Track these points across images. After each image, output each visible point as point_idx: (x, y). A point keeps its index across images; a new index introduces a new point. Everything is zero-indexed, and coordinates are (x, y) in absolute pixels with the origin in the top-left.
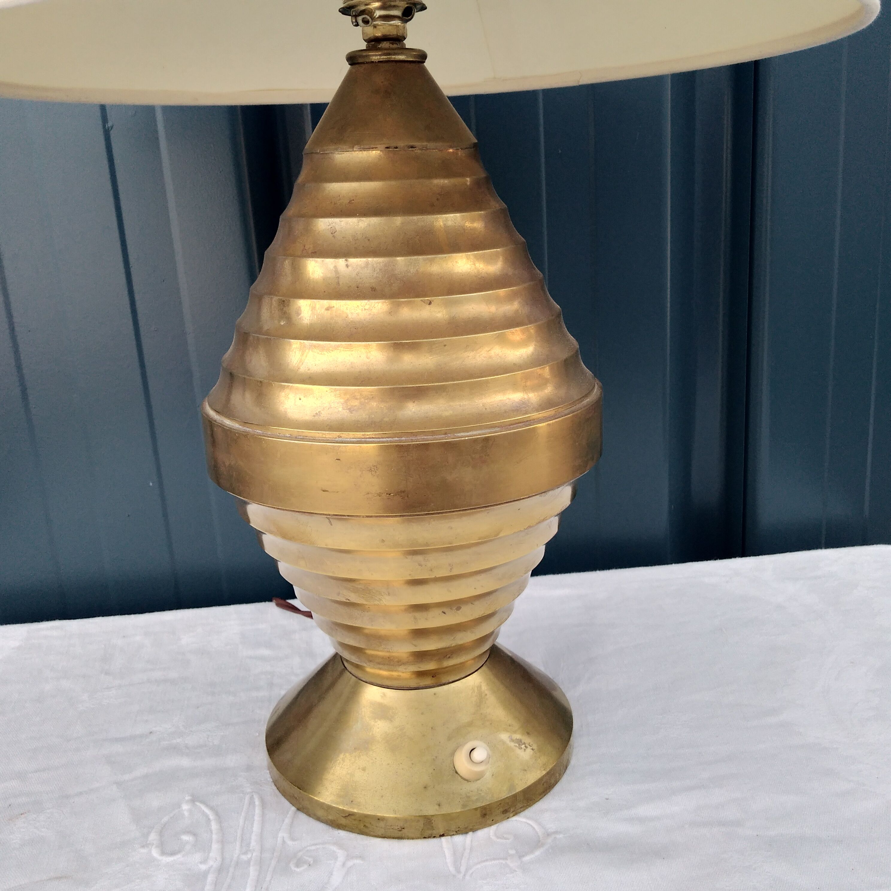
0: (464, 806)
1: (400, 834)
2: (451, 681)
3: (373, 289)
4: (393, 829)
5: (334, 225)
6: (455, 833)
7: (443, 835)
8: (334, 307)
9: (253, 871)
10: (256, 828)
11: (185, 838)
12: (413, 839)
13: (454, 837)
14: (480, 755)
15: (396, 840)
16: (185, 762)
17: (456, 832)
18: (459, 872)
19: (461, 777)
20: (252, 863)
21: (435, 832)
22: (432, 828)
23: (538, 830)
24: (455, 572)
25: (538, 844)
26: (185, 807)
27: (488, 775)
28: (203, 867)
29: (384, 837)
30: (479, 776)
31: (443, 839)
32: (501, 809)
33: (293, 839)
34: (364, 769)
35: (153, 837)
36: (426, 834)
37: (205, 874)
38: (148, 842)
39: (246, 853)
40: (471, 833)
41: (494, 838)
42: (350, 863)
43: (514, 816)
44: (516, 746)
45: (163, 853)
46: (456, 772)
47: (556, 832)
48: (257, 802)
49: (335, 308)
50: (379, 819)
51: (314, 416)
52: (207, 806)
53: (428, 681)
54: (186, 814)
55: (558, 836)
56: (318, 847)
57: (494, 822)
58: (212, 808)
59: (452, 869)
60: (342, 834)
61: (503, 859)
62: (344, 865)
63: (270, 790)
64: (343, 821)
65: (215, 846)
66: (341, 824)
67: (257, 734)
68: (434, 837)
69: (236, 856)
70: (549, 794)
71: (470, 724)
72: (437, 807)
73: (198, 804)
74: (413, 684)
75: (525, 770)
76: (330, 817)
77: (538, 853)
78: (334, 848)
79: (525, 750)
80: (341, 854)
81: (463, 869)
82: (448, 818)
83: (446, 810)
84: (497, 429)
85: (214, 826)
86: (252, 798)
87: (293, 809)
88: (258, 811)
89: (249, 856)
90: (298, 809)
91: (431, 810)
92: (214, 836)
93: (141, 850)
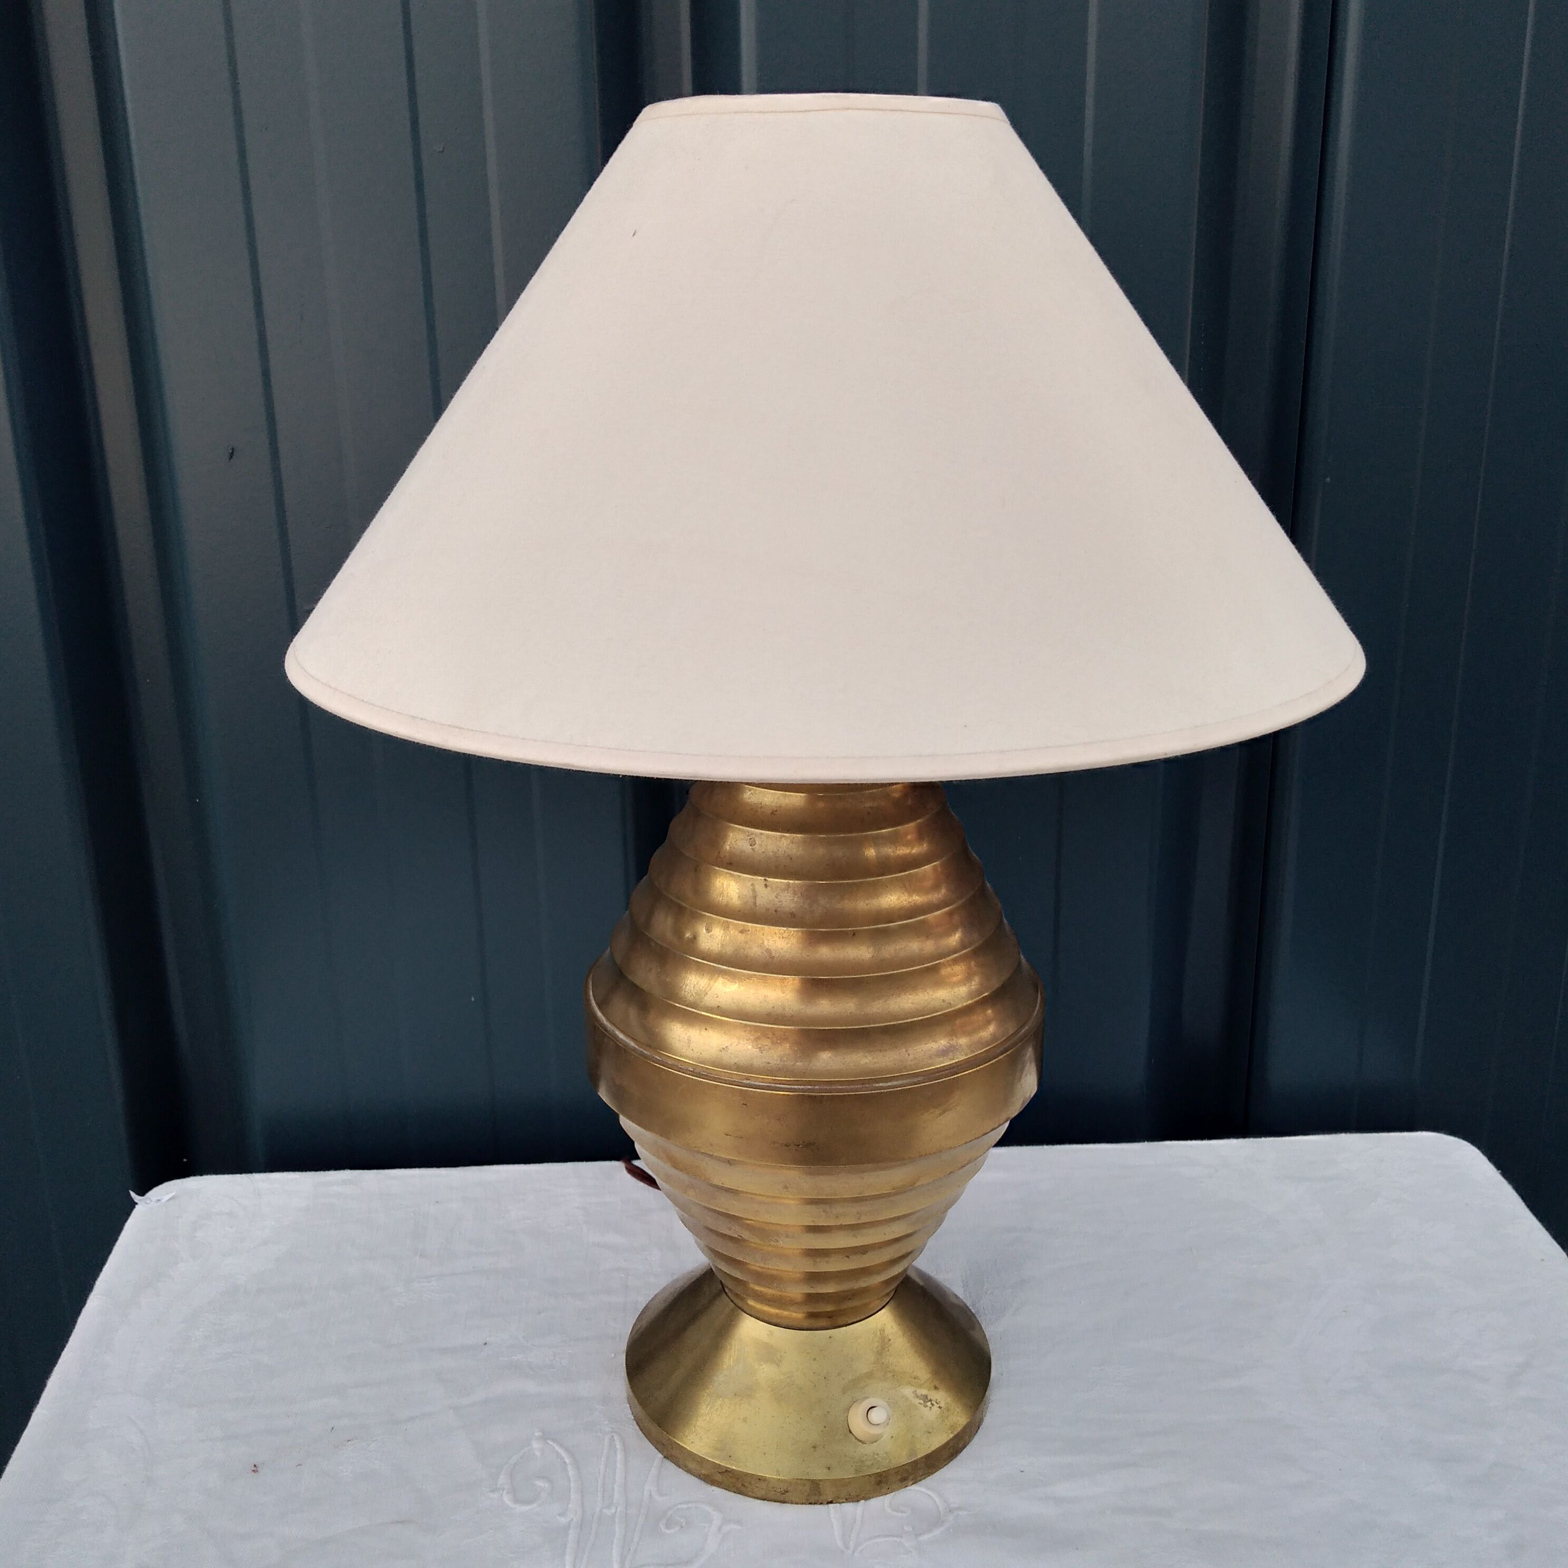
0: (857, 1471)
1: (781, 1498)
2: (849, 1322)
4: (775, 1491)
6: (845, 1500)
7: (831, 1502)
9: (618, 1530)
10: (619, 1476)
11: (540, 1483)
12: (797, 1503)
13: (843, 1504)
14: (877, 1416)
15: (778, 1503)
16: (531, 1387)
17: (846, 1499)
18: (848, 1548)
19: (856, 1438)
20: (617, 1520)
21: (822, 1498)
22: (820, 1494)
23: (939, 1504)
24: (864, 1219)
25: (937, 1521)
26: (536, 1445)
27: (886, 1436)
28: (563, 1520)
29: (764, 1500)
30: (875, 1440)
31: (831, 1505)
32: (899, 1477)
33: (661, 1495)
34: (745, 1420)
35: (503, 1480)
36: (812, 1500)
37: (567, 1527)
38: (498, 1486)
39: (609, 1507)
40: (863, 1501)
41: (889, 1510)
42: (726, 1528)
43: (913, 1484)
44: (920, 1403)
45: (516, 1501)
46: (850, 1431)
47: (959, 1508)
48: (618, 1446)
50: (760, 1479)
52: (561, 1446)
53: (823, 1322)
54: (538, 1454)
55: (962, 1513)
56: (690, 1505)
57: (890, 1490)
58: (567, 1450)
59: (840, 1544)
60: (717, 1491)
61: (897, 1536)
62: (720, 1529)
63: (632, 1429)
64: (718, 1477)
65: (574, 1496)
66: (716, 1480)
67: (613, 1355)
68: (821, 1504)
69: (598, 1510)
70: (955, 1459)
71: (870, 1375)
72: (826, 1471)
73: (550, 1442)
74: (806, 1324)
75: (930, 1432)
76: (703, 1472)
77: (937, 1532)
78: (709, 1509)
79: (931, 1408)
80: (717, 1517)
81: (852, 1544)
82: (839, 1483)
83: (837, 1474)
84: (920, 1079)
85: (571, 1472)
86: (612, 1438)
87: (660, 1455)
88: (619, 1456)
89: (613, 1511)
90: (665, 1457)
91: (819, 1473)
92: (572, 1485)
93: (492, 1495)
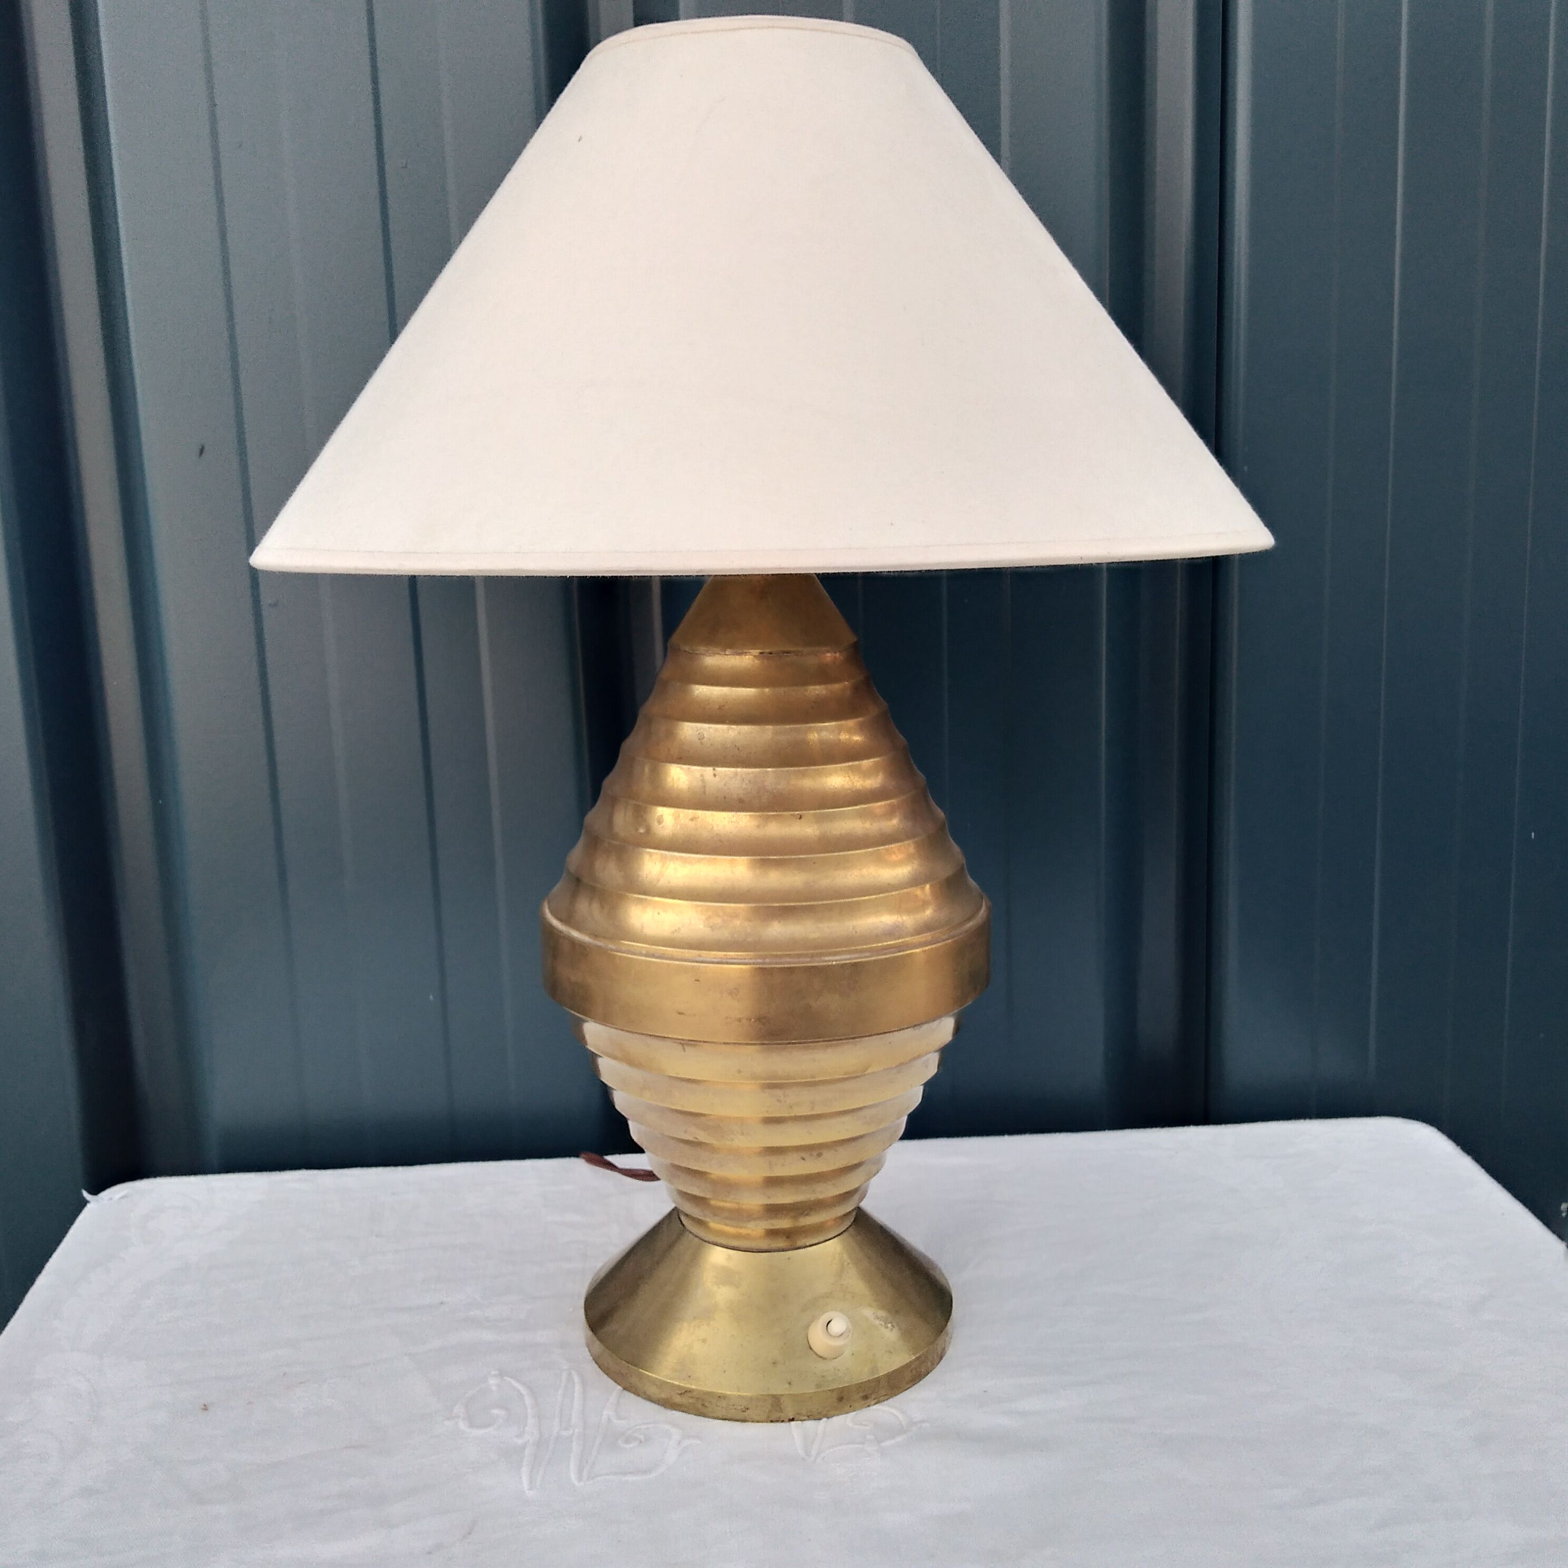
0: (818, 1386)
1: (741, 1415)
2: (808, 1244)
3: (741, 801)
4: (735, 1409)
5: (702, 731)
6: (807, 1418)
7: (793, 1420)
8: (698, 817)
9: (576, 1447)
10: (577, 1404)
11: (496, 1412)
12: (758, 1422)
13: (805, 1422)
14: (838, 1326)
15: (739, 1423)
16: (488, 1336)
17: (808, 1416)
18: (808, 1454)
19: (816, 1354)
20: (574, 1439)
21: (783, 1416)
22: (781, 1411)
23: (901, 1419)
24: (818, 1111)
25: (902, 1431)
26: (492, 1382)
27: (847, 1353)
28: (520, 1442)
29: (725, 1419)
30: (837, 1354)
31: (792, 1423)
32: (861, 1394)
33: (619, 1418)
34: (704, 1341)
35: (459, 1409)
36: (775, 1416)
37: (524, 1447)
38: (454, 1415)
39: (566, 1429)
40: (825, 1419)
41: (851, 1425)
42: (686, 1443)
43: (876, 1404)
44: (881, 1325)
45: (472, 1425)
46: (811, 1348)
47: (923, 1421)
48: (576, 1379)
49: (700, 818)
50: (721, 1397)
51: (673, 933)
52: (518, 1381)
53: (781, 1243)
54: (494, 1388)
55: (924, 1425)
56: (649, 1426)
57: (852, 1409)
58: (524, 1384)
59: (801, 1452)
60: (677, 1415)
61: (860, 1443)
62: (679, 1443)
63: (592, 1368)
64: (678, 1399)
65: (531, 1421)
66: (675, 1403)
67: (571, 1309)
68: (783, 1421)
69: (555, 1431)
70: (918, 1384)
71: (829, 1295)
72: (787, 1386)
73: (506, 1378)
74: (764, 1245)
75: (891, 1352)
76: (663, 1396)
77: (899, 1439)
78: (667, 1427)
79: (891, 1329)
80: (676, 1433)
81: (814, 1453)
82: (798, 1399)
83: (796, 1390)
84: (868, 954)
85: (528, 1401)
86: (570, 1375)
87: (619, 1388)
88: (578, 1388)
89: (571, 1432)
90: (625, 1389)
91: (780, 1389)
92: (529, 1411)
93: (446, 1423)
